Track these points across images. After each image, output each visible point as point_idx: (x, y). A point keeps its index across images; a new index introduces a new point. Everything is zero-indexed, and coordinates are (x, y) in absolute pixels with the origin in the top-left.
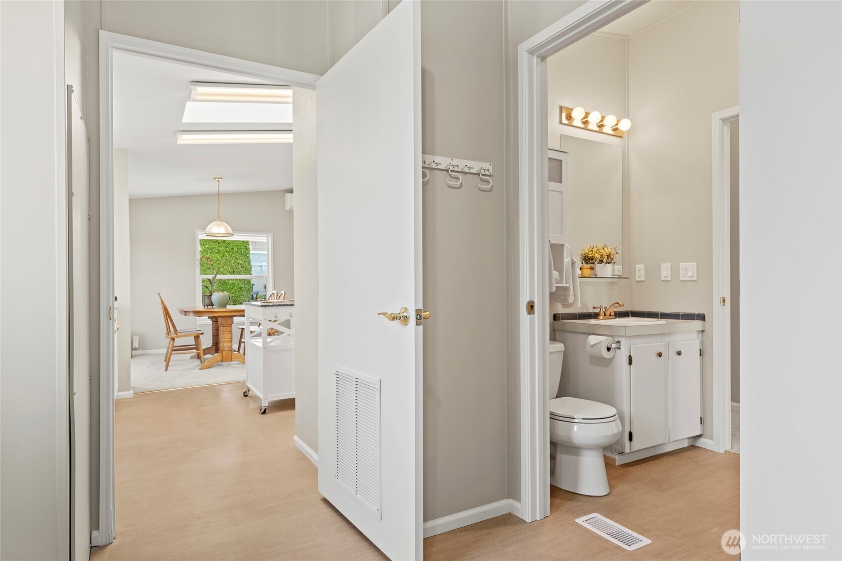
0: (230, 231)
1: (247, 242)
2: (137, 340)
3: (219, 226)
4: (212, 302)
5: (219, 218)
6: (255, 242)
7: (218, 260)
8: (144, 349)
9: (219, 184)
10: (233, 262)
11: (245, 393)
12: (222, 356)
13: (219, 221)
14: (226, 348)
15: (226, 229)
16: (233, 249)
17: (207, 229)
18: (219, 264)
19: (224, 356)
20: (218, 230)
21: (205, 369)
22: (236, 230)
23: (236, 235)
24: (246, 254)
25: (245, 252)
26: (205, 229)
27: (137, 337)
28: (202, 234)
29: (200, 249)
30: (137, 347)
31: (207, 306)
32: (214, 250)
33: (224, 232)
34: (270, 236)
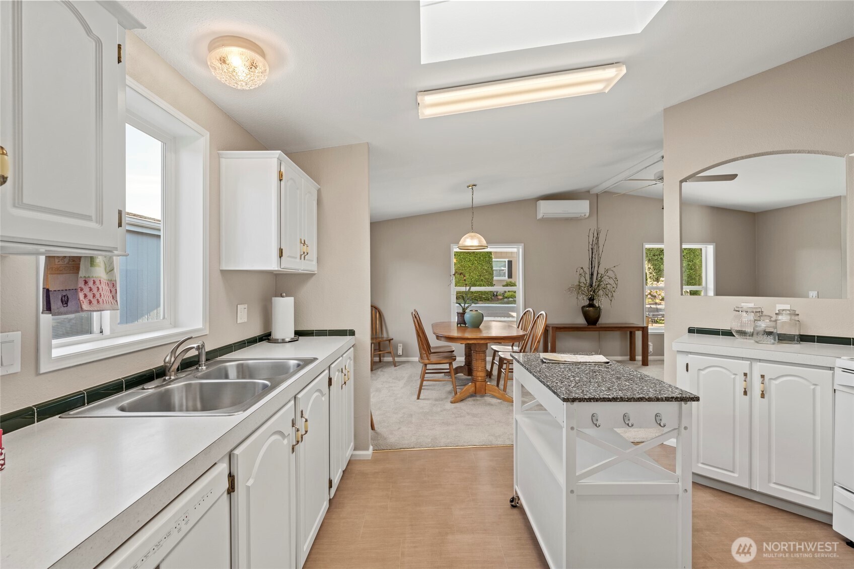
0: (484, 242)
1: (490, 253)
2: (401, 348)
3: (472, 238)
4: (464, 321)
5: (472, 230)
6: (496, 252)
7: (470, 267)
8: (407, 356)
9: (473, 192)
10: (480, 268)
11: (512, 501)
12: (476, 387)
13: (473, 232)
14: (480, 378)
15: (480, 241)
16: (480, 258)
17: (460, 242)
18: (470, 269)
19: (477, 387)
20: (471, 241)
21: (457, 402)
22: (489, 242)
23: (490, 248)
24: (490, 262)
25: (488, 260)
26: (458, 243)
27: (401, 345)
28: (456, 248)
29: (455, 261)
30: (401, 354)
31: (460, 324)
32: (467, 259)
33: (478, 245)
34: (521, 246)
